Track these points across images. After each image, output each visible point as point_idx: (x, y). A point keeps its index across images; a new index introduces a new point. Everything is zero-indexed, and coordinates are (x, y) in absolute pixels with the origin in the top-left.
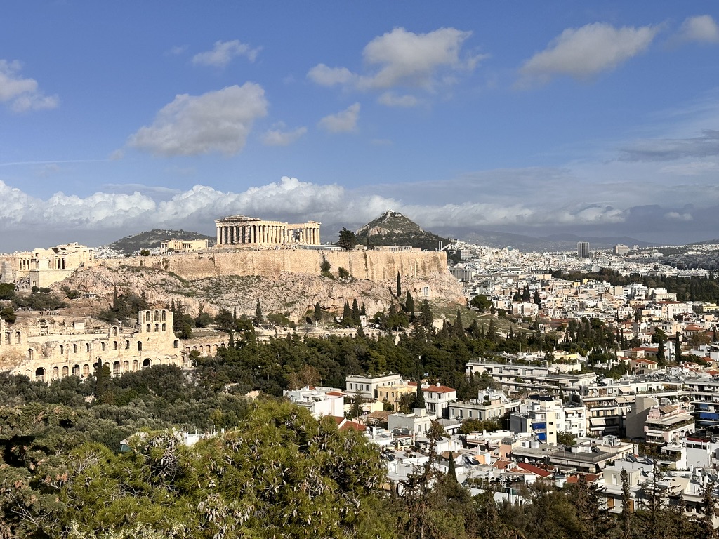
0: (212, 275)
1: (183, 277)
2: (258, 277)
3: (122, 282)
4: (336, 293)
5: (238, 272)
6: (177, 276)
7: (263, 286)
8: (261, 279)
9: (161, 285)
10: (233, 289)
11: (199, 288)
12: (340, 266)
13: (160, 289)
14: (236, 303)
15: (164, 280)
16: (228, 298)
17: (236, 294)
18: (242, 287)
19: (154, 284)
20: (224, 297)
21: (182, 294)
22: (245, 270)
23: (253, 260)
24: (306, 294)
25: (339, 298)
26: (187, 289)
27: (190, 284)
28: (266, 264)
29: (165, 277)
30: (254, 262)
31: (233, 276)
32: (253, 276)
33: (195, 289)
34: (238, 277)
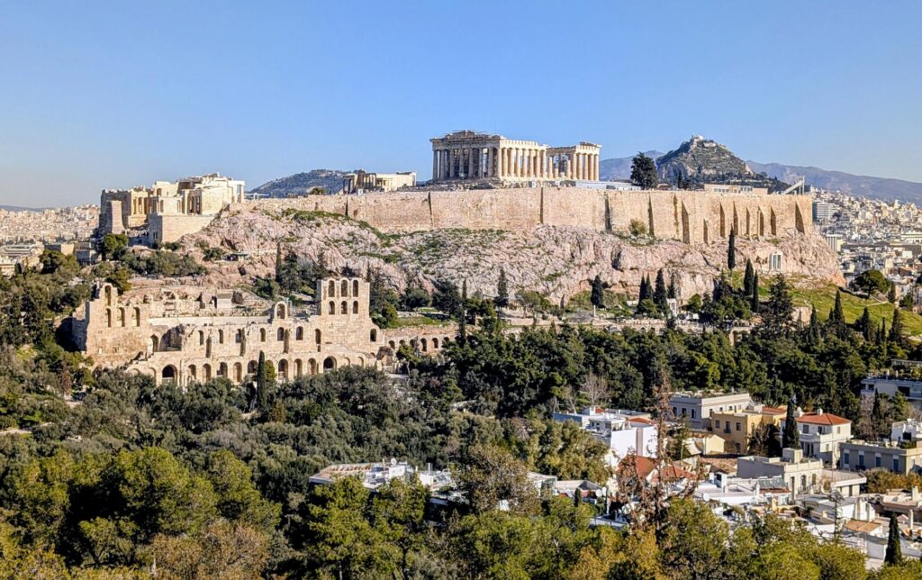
0: (426, 228)
1: (382, 230)
2: (499, 232)
3: (288, 236)
4: (627, 261)
5: (467, 223)
6: (373, 229)
7: (508, 248)
8: (504, 235)
9: (347, 243)
10: (461, 251)
11: (406, 249)
12: (634, 218)
13: (345, 249)
14: (464, 274)
15: (351, 234)
16: (452, 265)
17: (465, 258)
18: (474, 248)
19: (337, 241)
20: (446, 264)
21: (379, 257)
22: (480, 220)
23: (491, 204)
24: (576, 261)
25: (632, 269)
26: (387, 249)
27: (392, 241)
28: (512, 211)
29: (352, 229)
30: (494, 207)
31: (458, 230)
32: (491, 231)
33: (399, 249)
34: (468, 232)
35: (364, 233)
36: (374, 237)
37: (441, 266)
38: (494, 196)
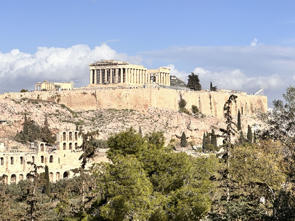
5: (115, 106)
6: (68, 108)
11: (86, 119)
12: (193, 104)
15: (57, 111)
19: (50, 114)
21: (73, 122)
24: (169, 126)
25: (195, 130)
26: (76, 118)
27: (78, 115)
28: (137, 100)
29: (58, 108)
30: (128, 98)
31: (111, 109)
32: (127, 110)
33: (82, 119)
34: (116, 110)
35: (64, 110)
36: (69, 112)
37: (105, 127)
38: (127, 93)
